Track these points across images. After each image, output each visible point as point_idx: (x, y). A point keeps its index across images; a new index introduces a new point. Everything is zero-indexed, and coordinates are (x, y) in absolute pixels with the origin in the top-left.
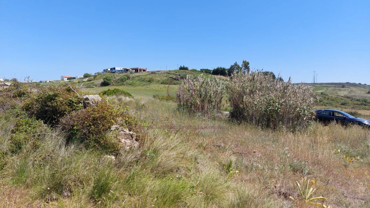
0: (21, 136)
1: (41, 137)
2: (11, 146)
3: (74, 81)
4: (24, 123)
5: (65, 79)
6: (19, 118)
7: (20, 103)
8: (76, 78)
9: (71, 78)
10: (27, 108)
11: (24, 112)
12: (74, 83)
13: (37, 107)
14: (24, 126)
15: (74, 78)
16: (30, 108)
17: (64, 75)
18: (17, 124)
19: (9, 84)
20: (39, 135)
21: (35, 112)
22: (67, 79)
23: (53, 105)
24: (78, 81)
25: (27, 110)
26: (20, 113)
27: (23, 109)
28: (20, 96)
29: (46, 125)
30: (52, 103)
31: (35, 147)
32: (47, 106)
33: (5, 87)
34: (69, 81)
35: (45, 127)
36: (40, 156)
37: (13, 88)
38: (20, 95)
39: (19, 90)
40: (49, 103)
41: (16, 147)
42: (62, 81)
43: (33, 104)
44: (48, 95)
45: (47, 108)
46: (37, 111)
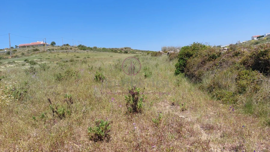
0: (244, 82)
1: (259, 83)
2: (238, 89)
3: (263, 39)
4: (244, 74)
5: (255, 38)
6: (240, 70)
7: (238, 60)
8: (264, 36)
9: (260, 36)
10: (244, 63)
11: (242, 66)
12: (263, 40)
13: (251, 61)
14: (245, 76)
15: (263, 36)
16: (246, 63)
17: (254, 36)
18: (239, 74)
19: (226, 48)
20: (258, 82)
21: (250, 65)
22: (257, 38)
23: (265, 58)
24: (266, 38)
25: (244, 64)
26: (240, 67)
27: (241, 64)
28: (237, 56)
29: (262, 74)
30: (263, 57)
31: (256, 90)
32: (260, 60)
33: (224, 51)
34: (259, 40)
35: (261, 75)
36: (261, 96)
37: (230, 50)
38: (237, 54)
39: (236, 51)
40: (261, 57)
41: (242, 90)
42: (253, 41)
43: (247, 60)
44: (260, 52)
45: (260, 62)
46: (252, 64)
